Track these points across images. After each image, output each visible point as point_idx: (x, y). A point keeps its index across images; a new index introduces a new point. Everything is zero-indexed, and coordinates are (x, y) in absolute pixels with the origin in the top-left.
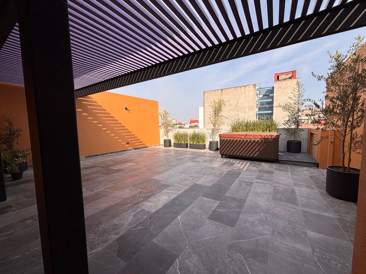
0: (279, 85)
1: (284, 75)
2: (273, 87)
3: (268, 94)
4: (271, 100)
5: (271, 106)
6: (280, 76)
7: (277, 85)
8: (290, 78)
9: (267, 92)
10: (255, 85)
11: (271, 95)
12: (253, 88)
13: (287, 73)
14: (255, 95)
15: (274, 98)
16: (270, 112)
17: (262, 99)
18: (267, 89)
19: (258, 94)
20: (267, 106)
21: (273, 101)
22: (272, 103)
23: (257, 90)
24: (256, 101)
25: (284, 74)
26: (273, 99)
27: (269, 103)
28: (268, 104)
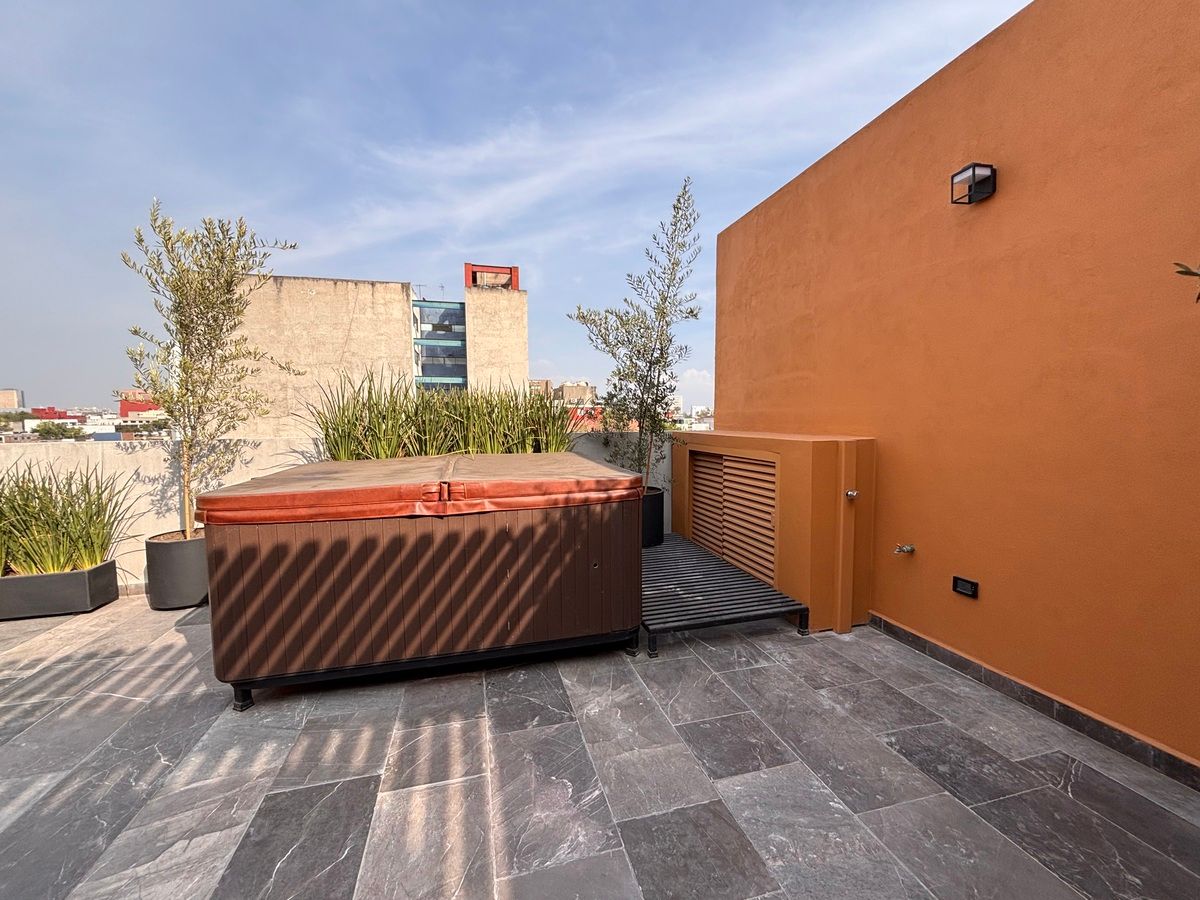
0: (479, 302)
1: (490, 275)
2: (463, 304)
3: (447, 323)
4: (458, 343)
5: (460, 362)
6: (478, 274)
7: (473, 300)
8: (505, 286)
9: (444, 317)
10: (406, 287)
11: (457, 328)
12: (401, 296)
13: (496, 270)
14: (409, 321)
15: (467, 339)
16: (459, 380)
17: (429, 336)
18: (445, 305)
19: (418, 317)
20: (449, 362)
21: (464, 346)
22: (462, 353)
23: (414, 305)
24: (413, 341)
25: (490, 270)
26: (465, 340)
27: (452, 353)
28: (450, 356)
